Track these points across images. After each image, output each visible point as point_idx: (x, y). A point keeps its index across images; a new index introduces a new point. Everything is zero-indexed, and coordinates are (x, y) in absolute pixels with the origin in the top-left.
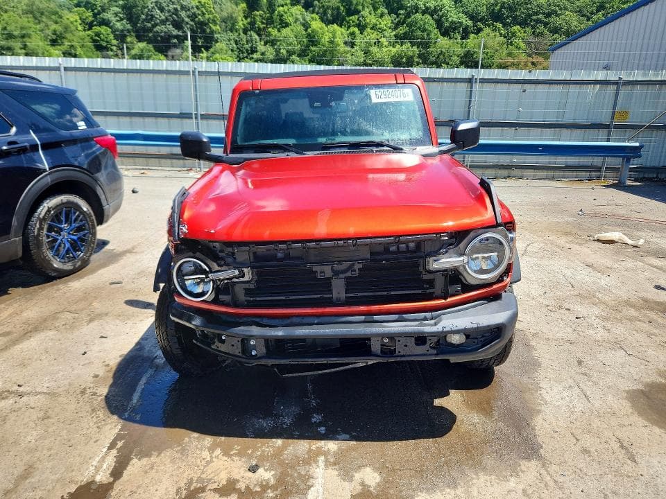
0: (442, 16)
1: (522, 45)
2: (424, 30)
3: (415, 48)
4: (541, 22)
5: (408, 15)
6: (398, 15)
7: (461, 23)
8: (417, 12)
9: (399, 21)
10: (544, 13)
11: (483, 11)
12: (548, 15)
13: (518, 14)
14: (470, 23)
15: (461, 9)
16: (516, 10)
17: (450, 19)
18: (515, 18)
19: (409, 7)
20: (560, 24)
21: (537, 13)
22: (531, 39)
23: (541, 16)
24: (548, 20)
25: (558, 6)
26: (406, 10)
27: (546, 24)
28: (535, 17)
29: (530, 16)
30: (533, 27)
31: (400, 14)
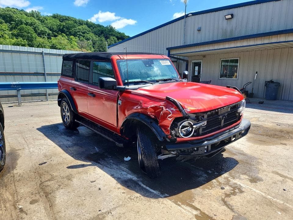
0: (36, 27)
1: (76, 44)
2: (29, 33)
3: (25, 40)
4: (81, 35)
5: (17, 25)
6: (11, 24)
7: (46, 32)
8: (22, 24)
9: (12, 27)
10: (82, 32)
11: (55, 28)
12: (84, 33)
13: (71, 31)
14: (50, 32)
15: (45, 25)
16: (70, 29)
17: (40, 29)
18: (70, 33)
19: (17, 21)
20: (89, 37)
21: (79, 32)
22: (79, 41)
23: (81, 33)
24: (84, 35)
25: (87, 30)
26: (15, 22)
27: (84, 36)
28: (78, 33)
29: (76, 33)
30: (79, 37)
31: (12, 24)
